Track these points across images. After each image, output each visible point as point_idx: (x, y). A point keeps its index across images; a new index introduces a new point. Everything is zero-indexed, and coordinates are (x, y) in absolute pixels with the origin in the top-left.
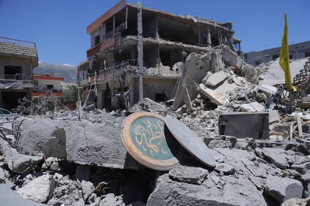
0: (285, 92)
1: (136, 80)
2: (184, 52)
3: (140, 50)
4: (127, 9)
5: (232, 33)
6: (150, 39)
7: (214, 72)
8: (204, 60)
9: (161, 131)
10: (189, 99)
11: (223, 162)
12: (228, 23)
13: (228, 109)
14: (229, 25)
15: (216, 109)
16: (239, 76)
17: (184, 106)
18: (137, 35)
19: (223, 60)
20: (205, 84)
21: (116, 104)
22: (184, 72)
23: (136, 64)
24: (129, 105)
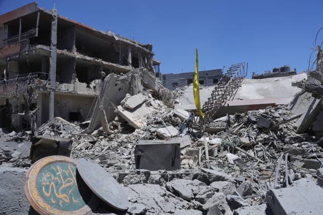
0: (196, 118)
1: (46, 96)
2: (103, 72)
3: (53, 63)
4: (39, 14)
5: (152, 55)
6: (65, 52)
7: (132, 94)
8: (123, 81)
9: (72, 177)
10: (107, 121)
11: (136, 202)
12: (148, 45)
13: (145, 133)
14: (149, 47)
15: (133, 133)
16: (157, 99)
17: (101, 128)
18: (50, 46)
19: (142, 83)
20: (124, 106)
21: (19, 123)
22: (102, 92)
23: (47, 78)
24: (35, 127)
